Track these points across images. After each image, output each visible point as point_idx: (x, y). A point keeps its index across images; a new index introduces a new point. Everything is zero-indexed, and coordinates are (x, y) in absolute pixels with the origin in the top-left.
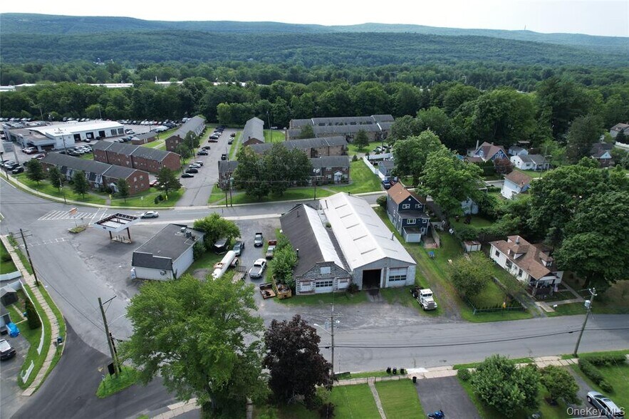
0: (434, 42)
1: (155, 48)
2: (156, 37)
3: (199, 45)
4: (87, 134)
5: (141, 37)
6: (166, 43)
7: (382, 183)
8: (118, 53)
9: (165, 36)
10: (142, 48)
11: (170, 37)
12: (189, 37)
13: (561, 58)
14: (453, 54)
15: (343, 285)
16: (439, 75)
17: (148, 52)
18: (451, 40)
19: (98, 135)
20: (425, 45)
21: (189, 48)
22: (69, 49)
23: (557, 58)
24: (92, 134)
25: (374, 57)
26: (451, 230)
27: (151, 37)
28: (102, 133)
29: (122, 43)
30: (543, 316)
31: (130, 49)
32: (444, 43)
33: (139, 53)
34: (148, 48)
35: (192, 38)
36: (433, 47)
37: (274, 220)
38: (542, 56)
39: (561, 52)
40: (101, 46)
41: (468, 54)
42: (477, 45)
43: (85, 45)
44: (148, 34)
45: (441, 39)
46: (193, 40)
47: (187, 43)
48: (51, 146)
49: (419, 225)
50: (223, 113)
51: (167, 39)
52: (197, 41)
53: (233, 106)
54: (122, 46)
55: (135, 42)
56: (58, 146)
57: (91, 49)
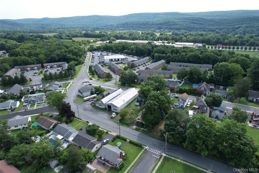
2: (181, 20)
3: (197, 23)
5: (175, 21)
8: (166, 27)
10: (174, 25)
11: (187, 20)
15: (104, 107)
17: (176, 26)
22: (151, 25)
27: (179, 20)
29: (168, 23)
31: (170, 25)
33: (173, 27)
35: (195, 20)
40: (161, 24)
44: (178, 19)
46: (195, 21)
47: (192, 23)
48: (104, 62)
49: (141, 101)
50: (156, 57)
51: (185, 21)
52: (196, 22)
53: (159, 55)
54: (168, 24)
55: (173, 22)
56: (105, 62)
57: (157, 25)
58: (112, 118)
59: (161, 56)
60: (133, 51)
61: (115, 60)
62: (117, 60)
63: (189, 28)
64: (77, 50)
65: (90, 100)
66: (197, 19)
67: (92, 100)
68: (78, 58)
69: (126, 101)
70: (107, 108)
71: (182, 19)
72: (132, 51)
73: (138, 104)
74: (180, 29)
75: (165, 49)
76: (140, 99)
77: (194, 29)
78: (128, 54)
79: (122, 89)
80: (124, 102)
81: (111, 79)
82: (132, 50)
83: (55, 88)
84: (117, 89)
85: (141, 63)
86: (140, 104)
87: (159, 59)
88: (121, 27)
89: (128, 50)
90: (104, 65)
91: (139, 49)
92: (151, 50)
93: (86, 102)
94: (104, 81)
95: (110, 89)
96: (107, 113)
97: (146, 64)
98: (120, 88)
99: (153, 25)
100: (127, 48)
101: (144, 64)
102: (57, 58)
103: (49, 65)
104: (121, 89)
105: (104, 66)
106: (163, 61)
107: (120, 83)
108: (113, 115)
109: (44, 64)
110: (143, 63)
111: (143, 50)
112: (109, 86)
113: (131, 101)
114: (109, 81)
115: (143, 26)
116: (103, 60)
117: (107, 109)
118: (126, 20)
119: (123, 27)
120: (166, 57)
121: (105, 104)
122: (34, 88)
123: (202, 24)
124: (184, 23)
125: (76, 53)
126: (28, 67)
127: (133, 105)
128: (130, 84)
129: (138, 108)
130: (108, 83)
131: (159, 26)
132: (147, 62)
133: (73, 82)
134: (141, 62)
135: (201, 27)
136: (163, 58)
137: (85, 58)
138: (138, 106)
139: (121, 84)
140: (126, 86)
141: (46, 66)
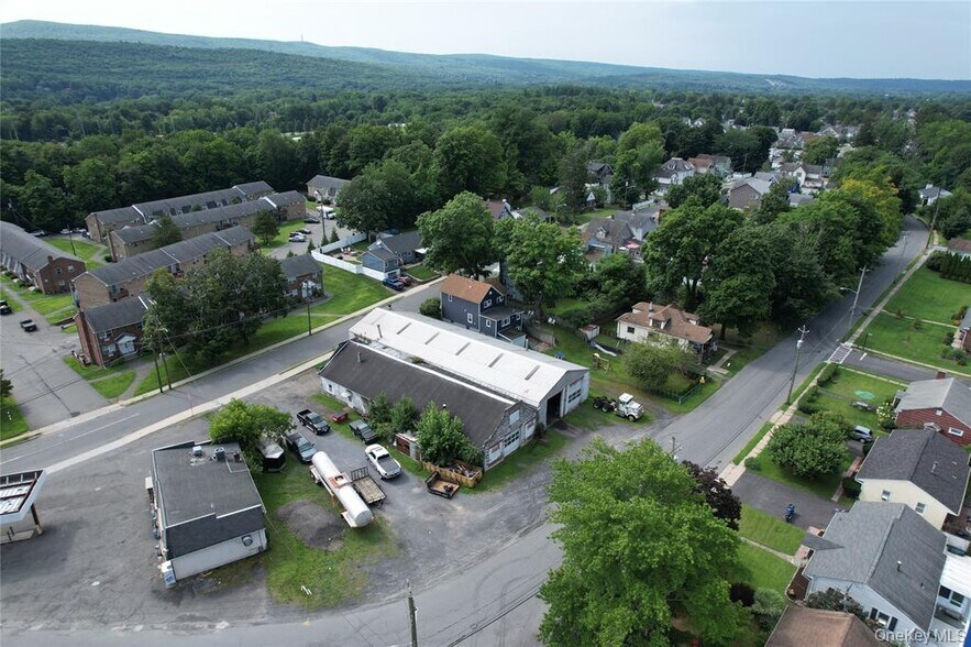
0: (180, 58)
7: (385, 283)
13: (370, 80)
14: (218, 79)
15: (529, 432)
16: (233, 112)
18: (207, 56)
20: (165, 64)
23: (365, 81)
25: (76, 86)
26: (550, 320)
30: (726, 381)
32: (197, 60)
36: (180, 67)
37: (287, 385)
38: (347, 79)
39: (367, 72)
41: (241, 79)
42: (251, 63)
45: (190, 55)
121: (541, 402)
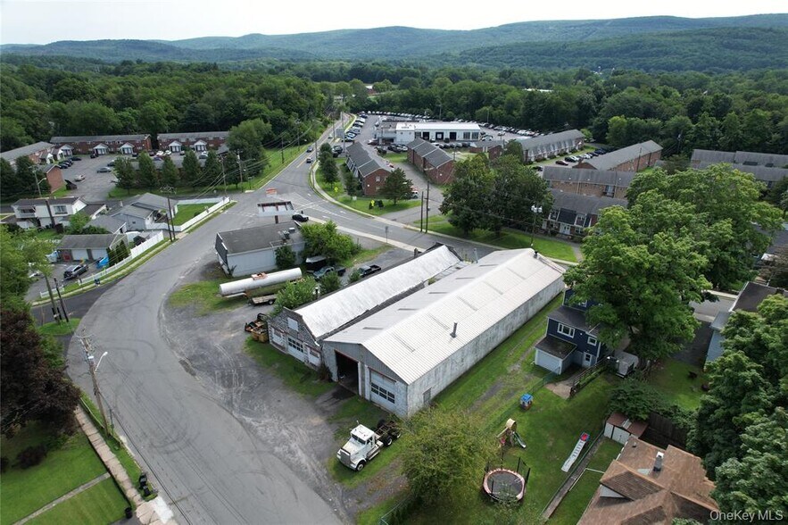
1: (676, 53)
3: (746, 49)
4: (437, 133)
5: (662, 40)
6: (696, 46)
8: (626, 61)
9: (698, 38)
10: (657, 54)
11: (709, 38)
12: (737, 37)
15: (315, 361)
17: (663, 59)
19: (449, 137)
21: (728, 52)
22: (574, 56)
24: (442, 134)
27: (676, 39)
28: (453, 135)
29: (636, 47)
31: (642, 55)
34: (666, 53)
35: (741, 37)
40: (609, 52)
43: (592, 52)
46: (739, 41)
47: (728, 46)
48: (392, 140)
49: (580, 343)
50: (616, 131)
51: (699, 41)
52: (746, 42)
53: (630, 124)
54: (634, 51)
55: (653, 46)
56: (397, 141)
57: (597, 56)
58: (343, 468)
59: (637, 127)
60: (515, 112)
61: (439, 136)
62: (447, 136)
63: (715, 65)
64: (291, 90)
65: (256, 300)
66: (748, 34)
67: (266, 298)
68: (295, 121)
69: (467, 334)
70: (334, 370)
71: (687, 34)
72: (510, 113)
73: (555, 363)
74: (680, 68)
75: (659, 101)
76: (567, 327)
77: (736, 68)
78: (493, 121)
79: (450, 249)
80: (456, 345)
81: (404, 202)
82: (512, 107)
83: (131, 220)
84: (423, 250)
85: (548, 149)
86: (571, 369)
87: (631, 137)
88: (474, 62)
89: (495, 107)
90: (388, 152)
91: (543, 101)
92: (589, 106)
93: (229, 310)
94: (371, 207)
95: (389, 246)
96: (323, 412)
97: (571, 157)
98: (439, 245)
99: (580, 54)
100: (490, 99)
101: (561, 155)
102: (213, 115)
103: (178, 140)
104: (443, 249)
105: (391, 156)
106: (651, 146)
107: (444, 221)
108: (351, 447)
109: (159, 136)
110: (555, 151)
111: (558, 104)
112: (386, 231)
113: (502, 335)
114: (395, 208)
115: (547, 59)
116: (392, 132)
117: (335, 378)
118: (490, 43)
119: (481, 62)
120: (662, 133)
121: (321, 340)
122: (36, 215)
123: (767, 51)
124: (695, 47)
125: (287, 100)
126: (97, 144)
127: (517, 366)
128: (497, 228)
129: (558, 398)
130: (384, 220)
131: (604, 59)
132: (573, 151)
133: (234, 203)
134: (548, 147)
135: (764, 59)
136: (651, 134)
137: (326, 126)
138: (555, 378)
139: (449, 225)
140: (475, 238)
141: (164, 140)
